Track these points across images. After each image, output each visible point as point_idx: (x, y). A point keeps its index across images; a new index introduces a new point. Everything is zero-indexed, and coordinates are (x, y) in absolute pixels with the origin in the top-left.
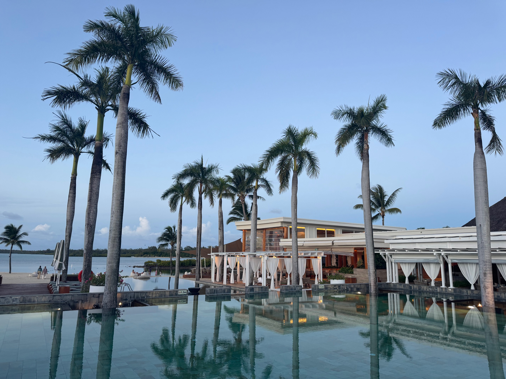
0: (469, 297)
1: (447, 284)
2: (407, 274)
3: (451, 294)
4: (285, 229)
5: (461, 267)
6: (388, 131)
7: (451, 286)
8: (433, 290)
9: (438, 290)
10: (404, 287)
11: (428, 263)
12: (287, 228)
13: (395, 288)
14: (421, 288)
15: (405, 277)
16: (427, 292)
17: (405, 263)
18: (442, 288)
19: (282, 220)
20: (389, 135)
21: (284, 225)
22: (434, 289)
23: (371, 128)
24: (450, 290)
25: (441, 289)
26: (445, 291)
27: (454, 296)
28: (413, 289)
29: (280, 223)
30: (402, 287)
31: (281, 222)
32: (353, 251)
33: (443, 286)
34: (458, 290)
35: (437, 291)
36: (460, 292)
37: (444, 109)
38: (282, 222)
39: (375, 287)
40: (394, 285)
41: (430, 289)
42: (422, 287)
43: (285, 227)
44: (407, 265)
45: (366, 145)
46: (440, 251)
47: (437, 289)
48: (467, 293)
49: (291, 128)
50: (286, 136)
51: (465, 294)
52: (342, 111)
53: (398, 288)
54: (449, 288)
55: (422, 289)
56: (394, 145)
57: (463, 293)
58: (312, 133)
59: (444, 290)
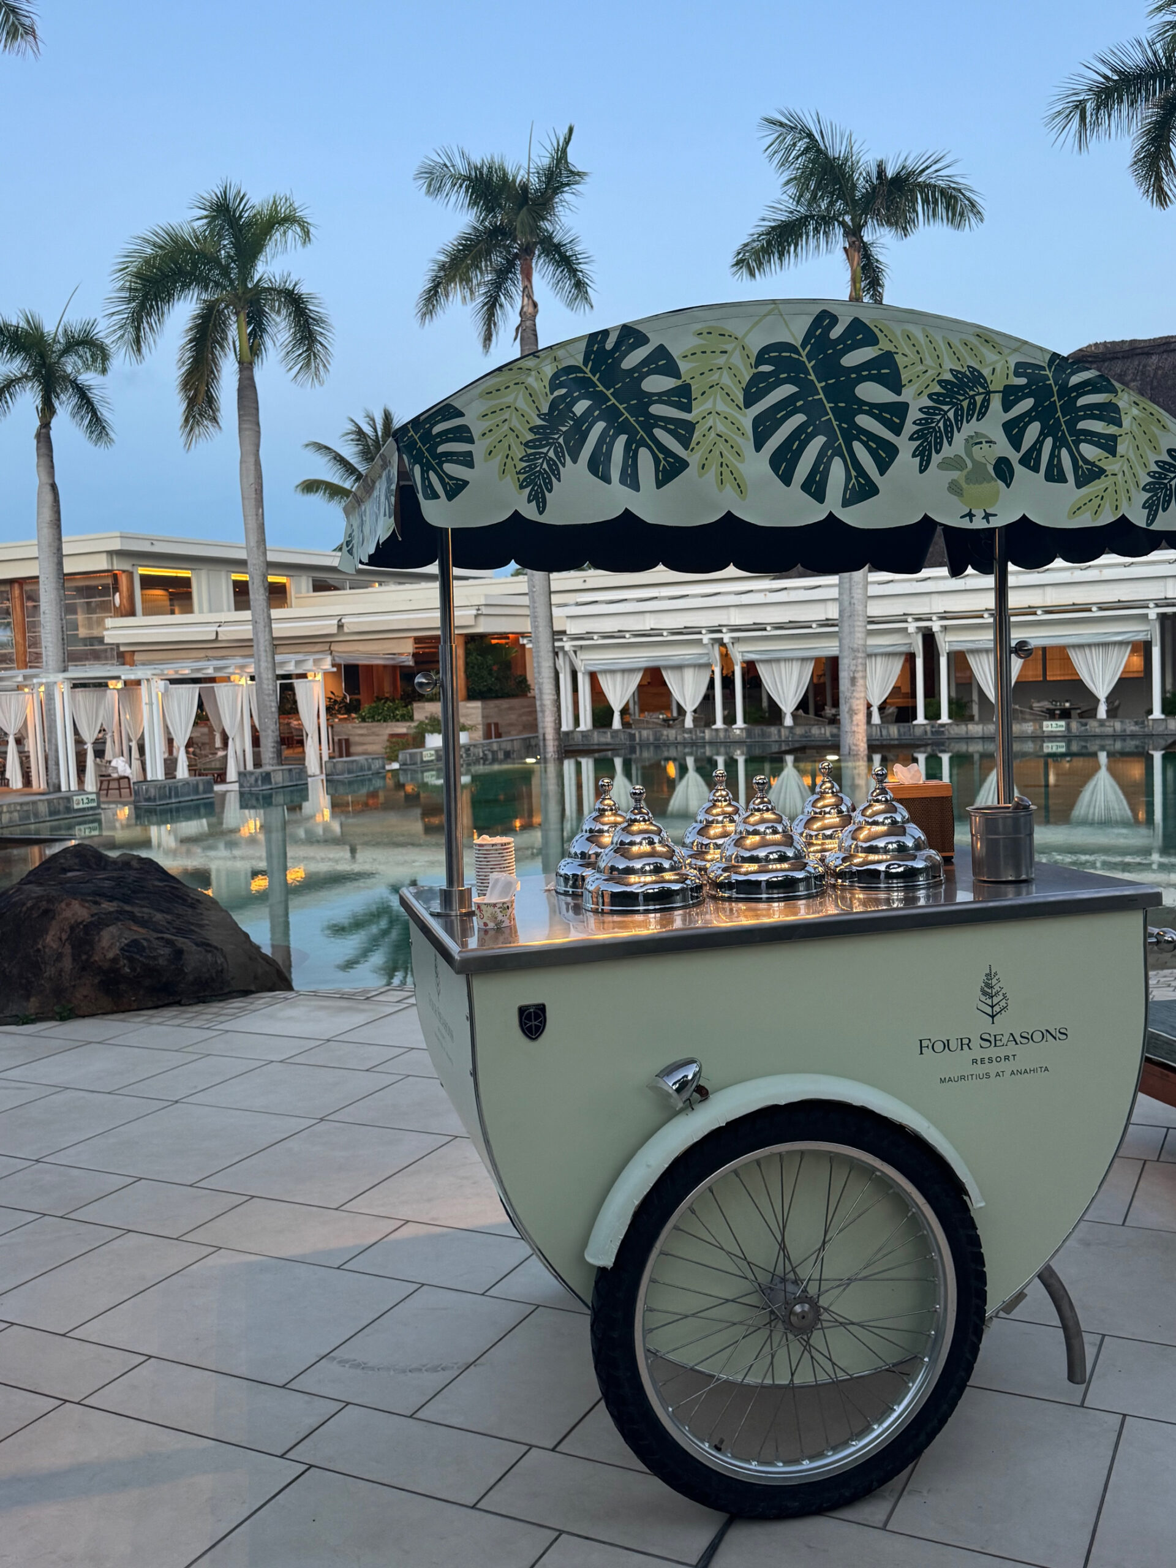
0: (783, 744)
1: (730, 719)
2: (617, 705)
3: (739, 743)
4: (123, 581)
5: (763, 671)
6: (579, 256)
7: (740, 723)
8: (694, 737)
9: (708, 734)
10: (612, 737)
11: (679, 667)
12: (130, 574)
13: (586, 742)
14: (662, 735)
15: (613, 712)
16: (676, 744)
17: (613, 672)
18: (717, 730)
19: (116, 545)
20: (581, 271)
21: (118, 565)
22: (696, 734)
23: (538, 243)
24: (738, 732)
25: (714, 733)
26: (725, 737)
27: (747, 746)
28: (640, 740)
29: (104, 556)
30: (607, 738)
31: (108, 552)
32: (408, 648)
33: (719, 724)
34: (756, 731)
35: (704, 738)
36: (763, 734)
37: (764, 220)
38: (110, 553)
39: (556, 743)
40: (583, 736)
41: (686, 736)
42: (665, 733)
43: (124, 571)
44: (619, 676)
45: (530, 301)
46: (720, 631)
47: (704, 732)
48: (780, 736)
49: (231, 195)
50: (209, 224)
51: (775, 738)
52: (451, 168)
53: (596, 741)
54: (734, 726)
55: (664, 737)
56: (592, 307)
57: (770, 736)
58: (290, 219)
59: (722, 735)
